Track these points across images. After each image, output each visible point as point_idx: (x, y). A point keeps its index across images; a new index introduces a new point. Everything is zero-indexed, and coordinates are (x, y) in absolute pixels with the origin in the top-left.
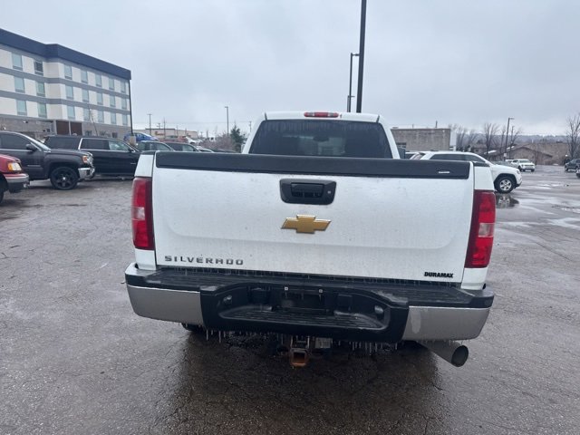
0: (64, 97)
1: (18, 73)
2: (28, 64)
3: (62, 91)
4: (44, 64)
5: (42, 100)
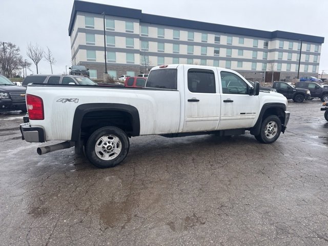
0: (276, 59)
1: (255, 49)
2: (261, 43)
3: (276, 56)
4: (269, 42)
5: (265, 61)
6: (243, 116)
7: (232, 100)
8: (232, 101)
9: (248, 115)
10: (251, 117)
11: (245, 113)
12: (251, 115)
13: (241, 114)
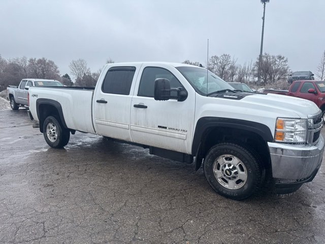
6: (163, 131)
7: (145, 105)
8: (146, 107)
9: (171, 131)
10: (177, 135)
11: (166, 128)
12: (177, 132)
13: (159, 127)
